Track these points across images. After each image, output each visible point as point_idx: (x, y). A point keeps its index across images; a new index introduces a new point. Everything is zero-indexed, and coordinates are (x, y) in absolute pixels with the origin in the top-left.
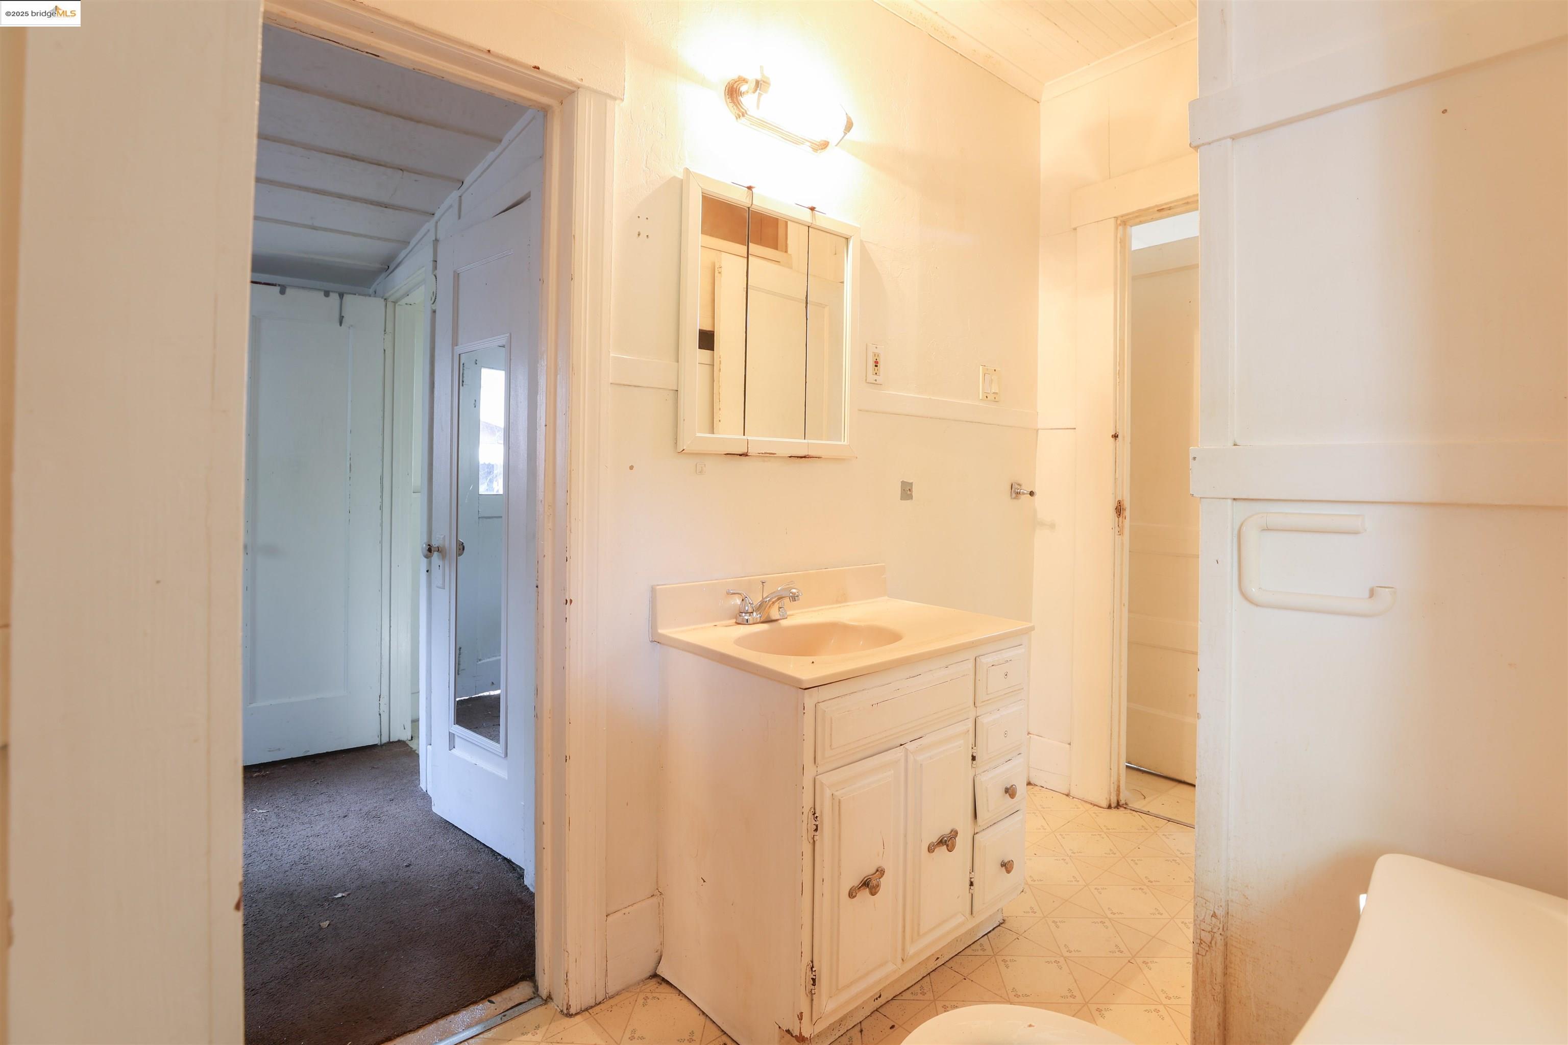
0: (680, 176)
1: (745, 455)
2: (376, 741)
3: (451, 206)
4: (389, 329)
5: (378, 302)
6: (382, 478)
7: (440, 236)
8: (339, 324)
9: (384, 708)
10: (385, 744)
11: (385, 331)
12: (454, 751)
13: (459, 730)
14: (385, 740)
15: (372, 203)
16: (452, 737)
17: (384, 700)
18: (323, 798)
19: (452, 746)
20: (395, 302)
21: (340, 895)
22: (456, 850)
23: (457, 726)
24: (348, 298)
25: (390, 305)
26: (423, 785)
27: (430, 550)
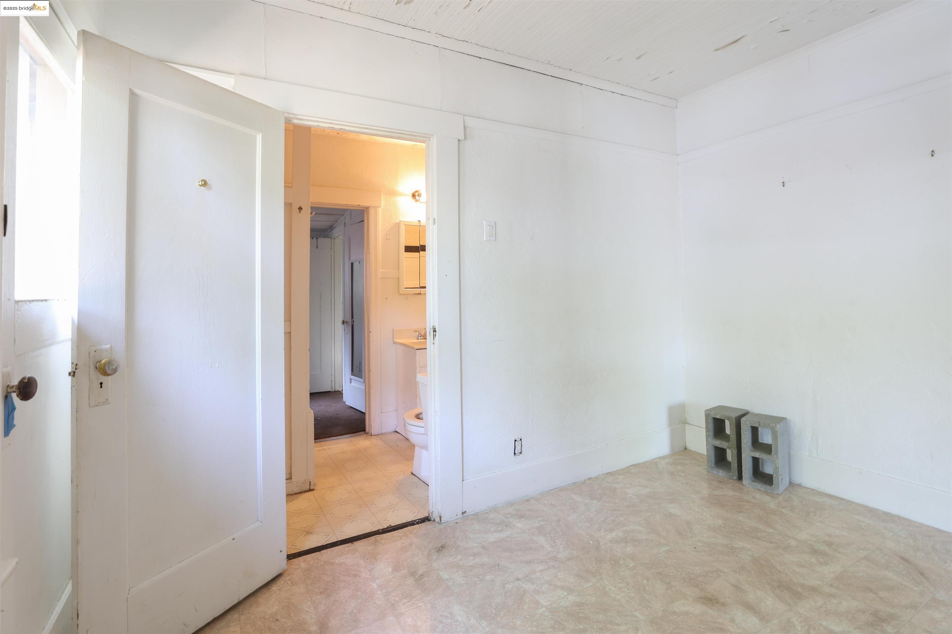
0: (398, 222)
1: (420, 294)
2: (330, 390)
3: (348, 214)
4: (333, 248)
5: (329, 239)
6: (331, 299)
7: (346, 222)
8: (316, 248)
9: (333, 379)
10: (334, 391)
11: (331, 249)
12: (351, 384)
13: (352, 377)
14: (333, 390)
15: (325, 214)
16: (351, 379)
17: (333, 376)
18: (314, 402)
19: (351, 382)
20: (334, 239)
21: (319, 418)
22: (351, 412)
23: (352, 376)
24: (319, 239)
25: (333, 240)
26: (344, 400)
27: (343, 322)
